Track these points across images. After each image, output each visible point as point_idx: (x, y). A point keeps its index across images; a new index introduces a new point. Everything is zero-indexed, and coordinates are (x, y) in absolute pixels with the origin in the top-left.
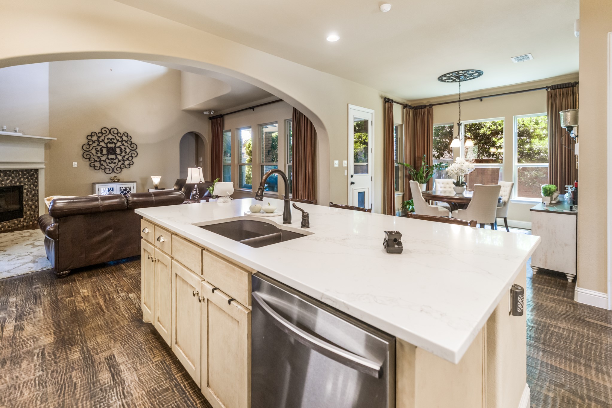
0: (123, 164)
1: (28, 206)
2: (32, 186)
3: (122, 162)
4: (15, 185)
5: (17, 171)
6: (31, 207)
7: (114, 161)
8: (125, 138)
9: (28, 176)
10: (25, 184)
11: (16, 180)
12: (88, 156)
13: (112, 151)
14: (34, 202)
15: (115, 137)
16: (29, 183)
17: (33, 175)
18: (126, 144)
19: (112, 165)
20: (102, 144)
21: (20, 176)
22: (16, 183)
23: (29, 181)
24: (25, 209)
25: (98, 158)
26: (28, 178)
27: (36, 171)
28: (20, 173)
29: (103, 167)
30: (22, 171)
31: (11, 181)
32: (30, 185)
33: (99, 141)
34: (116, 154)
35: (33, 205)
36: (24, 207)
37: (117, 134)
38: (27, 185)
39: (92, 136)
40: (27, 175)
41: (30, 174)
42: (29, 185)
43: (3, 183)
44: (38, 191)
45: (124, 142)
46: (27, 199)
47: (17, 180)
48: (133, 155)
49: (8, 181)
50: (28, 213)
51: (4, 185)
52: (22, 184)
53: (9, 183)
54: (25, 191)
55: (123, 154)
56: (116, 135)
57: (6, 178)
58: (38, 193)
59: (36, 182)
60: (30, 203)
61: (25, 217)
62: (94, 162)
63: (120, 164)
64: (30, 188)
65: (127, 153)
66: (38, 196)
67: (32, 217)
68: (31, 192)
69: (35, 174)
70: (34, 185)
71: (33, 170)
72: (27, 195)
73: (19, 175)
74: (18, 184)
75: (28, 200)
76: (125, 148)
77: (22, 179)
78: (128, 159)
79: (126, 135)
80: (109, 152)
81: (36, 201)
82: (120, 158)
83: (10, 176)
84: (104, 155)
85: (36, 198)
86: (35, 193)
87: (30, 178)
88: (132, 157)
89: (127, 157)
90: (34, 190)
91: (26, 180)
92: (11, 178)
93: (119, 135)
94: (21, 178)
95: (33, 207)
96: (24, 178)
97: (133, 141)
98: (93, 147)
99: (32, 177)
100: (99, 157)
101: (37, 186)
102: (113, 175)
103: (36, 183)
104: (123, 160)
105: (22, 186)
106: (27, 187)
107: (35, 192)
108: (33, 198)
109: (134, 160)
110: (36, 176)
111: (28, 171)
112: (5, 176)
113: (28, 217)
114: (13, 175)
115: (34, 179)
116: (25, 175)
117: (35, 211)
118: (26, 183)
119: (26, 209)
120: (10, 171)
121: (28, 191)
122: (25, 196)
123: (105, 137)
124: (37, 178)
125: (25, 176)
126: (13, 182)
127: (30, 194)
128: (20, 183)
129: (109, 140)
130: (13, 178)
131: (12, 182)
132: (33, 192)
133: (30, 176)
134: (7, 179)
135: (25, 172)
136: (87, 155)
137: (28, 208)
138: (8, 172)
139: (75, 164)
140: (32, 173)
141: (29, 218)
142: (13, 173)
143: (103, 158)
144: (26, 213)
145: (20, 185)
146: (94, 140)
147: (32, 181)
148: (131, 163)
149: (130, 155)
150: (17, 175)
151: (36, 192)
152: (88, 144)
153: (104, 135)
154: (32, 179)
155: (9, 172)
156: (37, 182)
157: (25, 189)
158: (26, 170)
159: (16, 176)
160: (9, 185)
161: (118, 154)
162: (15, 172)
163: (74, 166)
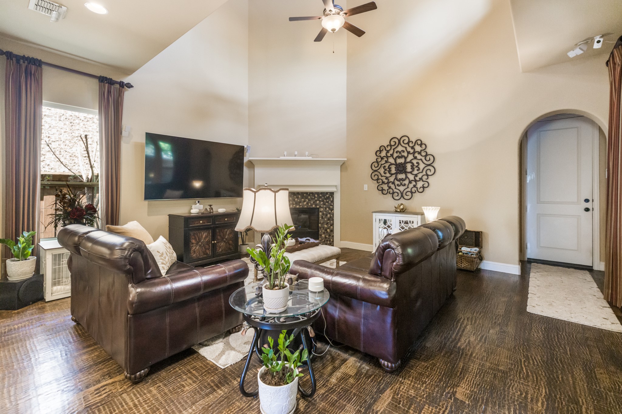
0: (415, 186)
1: (323, 228)
2: (327, 209)
3: (414, 183)
4: (311, 207)
5: (313, 193)
6: (326, 230)
7: (404, 182)
10: (320, 207)
11: (312, 202)
12: (377, 176)
13: (402, 169)
14: (329, 225)
15: (406, 148)
16: (324, 206)
17: (328, 198)
18: (419, 157)
19: (402, 188)
20: (391, 160)
21: (316, 199)
22: (312, 205)
23: (324, 204)
24: (320, 231)
25: (386, 179)
26: (323, 201)
27: (332, 194)
28: (316, 196)
29: (391, 191)
30: (318, 193)
31: (307, 203)
32: (326, 209)
33: (387, 157)
34: (406, 173)
35: (329, 228)
36: (320, 229)
37: (409, 143)
38: (323, 208)
39: (380, 151)
41: (325, 197)
42: (324, 208)
43: (301, 204)
44: (333, 215)
45: (416, 155)
46: (322, 222)
48: (429, 173)
49: (305, 203)
50: (323, 236)
51: (301, 207)
52: (318, 207)
53: (306, 205)
54: (320, 214)
55: (416, 172)
56: (407, 145)
57: (303, 200)
58: (333, 217)
59: (332, 206)
60: (326, 226)
61: (320, 239)
62: (382, 184)
63: (411, 186)
64: (326, 212)
65: (421, 171)
66: (333, 220)
67: (327, 241)
68: (327, 215)
69: (330, 197)
70: (329, 208)
71: (329, 193)
72: (322, 217)
73: (315, 197)
74: (314, 206)
75: (323, 223)
76: (418, 163)
77: (318, 202)
78: (421, 179)
79: (419, 142)
80: (398, 170)
81: (331, 225)
82: (411, 177)
83: (307, 198)
84: (393, 174)
85: (332, 222)
86: (331, 217)
87: (325, 201)
88: (427, 175)
89: (420, 176)
90: (329, 213)
91: (322, 203)
92: (307, 200)
93: (411, 145)
94: (316, 201)
95: (328, 230)
96: (320, 201)
97: (429, 151)
98: (382, 164)
99: (328, 200)
100: (387, 178)
101: (332, 209)
102: (403, 201)
103: (331, 207)
104: (416, 181)
106: (322, 209)
107: (330, 215)
108: (328, 221)
109: (431, 179)
110: (331, 200)
111: (324, 194)
112: (302, 198)
113: (323, 240)
114: (309, 197)
115: (330, 202)
116: (320, 197)
117: (330, 235)
118: (322, 206)
119: (322, 231)
120: (307, 193)
121: (323, 214)
122: (320, 218)
123: (394, 150)
124: (333, 201)
125: (320, 199)
126: (309, 204)
127: (325, 217)
128: (316, 205)
129: (399, 154)
130: (309, 200)
131: (308, 204)
132: (329, 216)
133: (326, 199)
134: (304, 201)
135: (321, 195)
136: (375, 175)
137: (323, 231)
138: (305, 195)
139: (366, 187)
140: (327, 196)
141: (324, 241)
142: (309, 195)
143: (393, 179)
144: (321, 235)
145: (316, 207)
146: (382, 156)
147: (327, 204)
148: (426, 185)
149: (424, 173)
150: (313, 197)
151: (332, 216)
152: (377, 162)
153: (393, 148)
154: (328, 202)
156: (333, 206)
157: (321, 212)
158: (322, 193)
159: (312, 199)
160: (306, 206)
161: (409, 173)
162: (311, 195)
163: (365, 189)
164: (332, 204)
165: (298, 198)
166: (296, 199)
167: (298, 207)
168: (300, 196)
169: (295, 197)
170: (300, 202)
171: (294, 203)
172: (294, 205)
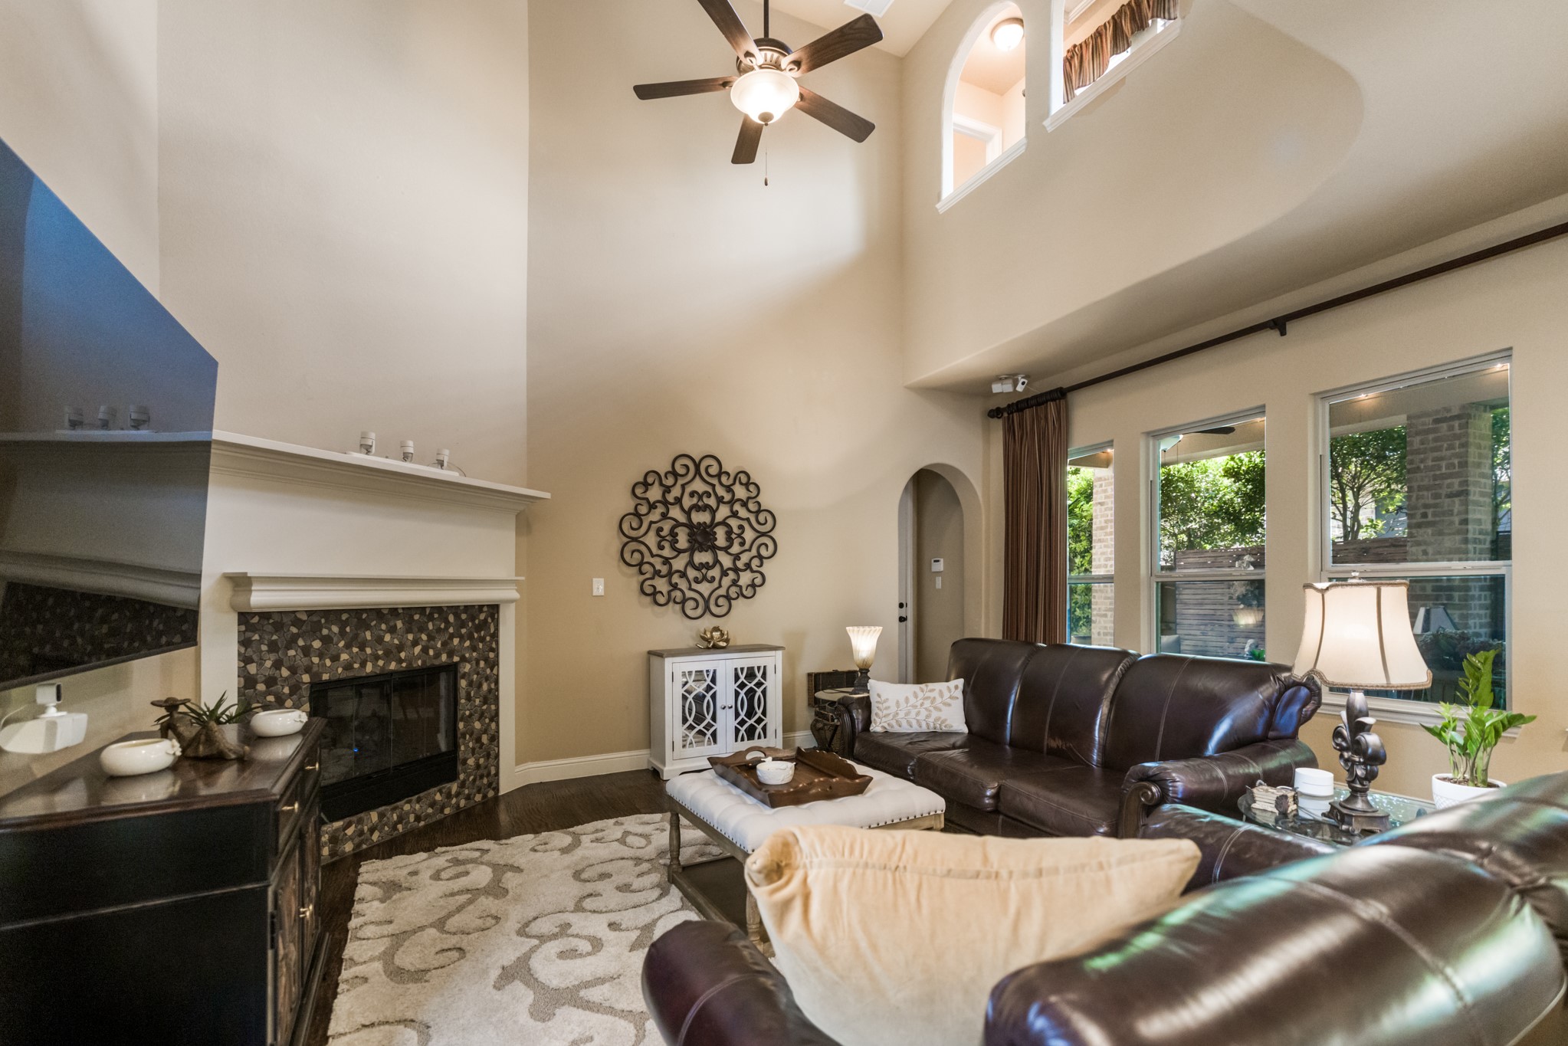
0: (734, 582)
1: (470, 736)
2: (482, 664)
3: (732, 575)
4: (437, 662)
5: (439, 611)
6: (478, 740)
7: (711, 573)
8: (740, 492)
9: (473, 630)
10: (463, 659)
11: (439, 645)
12: (637, 555)
13: (702, 538)
14: (487, 721)
15: (714, 486)
16: (475, 654)
17: (485, 624)
18: (743, 512)
19: (705, 588)
20: (675, 513)
21: (451, 630)
22: (438, 655)
23: (474, 648)
24: (462, 748)
25: (664, 564)
26: (470, 637)
27: (494, 609)
28: (451, 618)
29: (678, 594)
30: (455, 609)
31: (425, 650)
32: (478, 663)
33: (665, 503)
34: (714, 548)
35: (485, 732)
36: (461, 741)
37: (719, 475)
38: (468, 660)
39: (646, 485)
40: (470, 624)
41: (477, 622)
42: (474, 662)
43: (403, 655)
44: (497, 682)
45: (737, 506)
46: (467, 713)
47: (442, 645)
48: (764, 552)
49: (417, 649)
50: (471, 762)
51: (404, 665)
52: (456, 659)
53: (419, 657)
54: (463, 683)
55: (736, 548)
56: (715, 481)
57: (410, 637)
58: (497, 690)
59: (492, 650)
60: (477, 725)
61: (462, 776)
62: (652, 578)
63: (726, 581)
64: (478, 674)
65: (747, 546)
66: (497, 698)
67: (482, 777)
68: (480, 686)
69: (489, 620)
70: (486, 660)
71: (485, 609)
72: (469, 698)
73: (448, 623)
74: (444, 657)
75: (471, 715)
76: (741, 527)
77: (456, 641)
78: (748, 565)
79: (744, 479)
80: (696, 541)
81: (491, 720)
82: (726, 560)
83: (422, 629)
84: (680, 552)
85: (493, 707)
86: (490, 690)
87: (476, 635)
88: (761, 557)
89: (745, 557)
90: (487, 679)
91: (467, 643)
92: (424, 637)
93: (724, 479)
94: (452, 637)
95: (485, 739)
96: (462, 638)
97: (766, 500)
98: (651, 523)
99: (482, 633)
100: (666, 561)
101: (496, 662)
102: (708, 622)
103: (492, 655)
104: (736, 570)
105: (456, 664)
106: (467, 667)
107: (489, 685)
108: (485, 707)
109: (768, 568)
110: (492, 630)
111: (471, 610)
112: (409, 631)
113: (471, 778)
114: (430, 626)
115: (488, 638)
116: (463, 624)
117: (488, 756)
118: (467, 655)
119: (467, 746)
120: (421, 610)
121: (470, 684)
122: (463, 701)
123: (683, 486)
124: (495, 636)
125: (464, 631)
126: (431, 652)
127: (477, 695)
128: (450, 655)
129: (695, 500)
130: (431, 638)
131: (428, 653)
132: (485, 687)
133: (478, 628)
134: (415, 643)
135: (464, 616)
136: (633, 552)
137: (471, 745)
138: (417, 617)
139: (599, 587)
140: (482, 616)
141: (474, 780)
142: (431, 618)
143: (679, 564)
144: (465, 762)
145: (449, 660)
146: (652, 500)
147: (481, 645)
148: (758, 579)
149: (754, 552)
150: (443, 626)
151: (493, 686)
152: (636, 514)
153: (681, 481)
154: (482, 639)
155: (421, 614)
156: (496, 651)
157: (464, 676)
158: (466, 608)
159: (439, 630)
160: (420, 662)
161: (721, 549)
162: (436, 616)
163: (595, 593)
164: (494, 646)
165: (392, 630)
166: (387, 638)
167: (393, 666)
168: (399, 624)
169: (383, 627)
170: (400, 648)
171: (380, 653)
172: (381, 663)
